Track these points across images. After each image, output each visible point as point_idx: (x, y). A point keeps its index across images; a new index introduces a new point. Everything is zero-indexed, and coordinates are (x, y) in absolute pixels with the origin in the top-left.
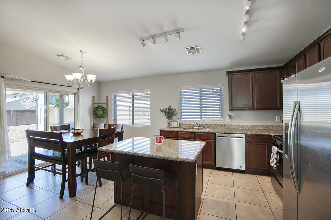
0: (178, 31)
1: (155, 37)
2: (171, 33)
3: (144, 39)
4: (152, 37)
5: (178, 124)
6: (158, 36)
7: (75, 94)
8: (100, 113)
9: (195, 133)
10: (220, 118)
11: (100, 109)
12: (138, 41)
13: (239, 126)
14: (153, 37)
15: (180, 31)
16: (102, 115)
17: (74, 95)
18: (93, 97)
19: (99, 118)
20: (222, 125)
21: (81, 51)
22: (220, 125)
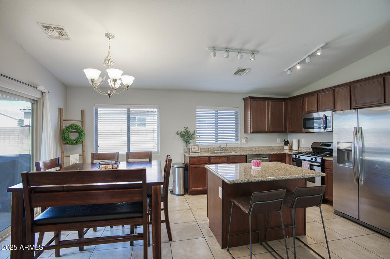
0: (253, 52)
1: (230, 50)
2: (247, 52)
3: (216, 49)
4: (225, 50)
5: (198, 149)
6: (233, 51)
7: (35, 102)
8: (73, 136)
9: (228, 156)
10: (235, 141)
11: (74, 129)
12: (207, 49)
13: (253, 147)
14: (227, 50)
15: (255, 53)
16: (77, 139)
17: (33, 104)
18: (60, 110)
19: (73, 144)
20: (239, 148)
21: (107, 35)
22: (238, 148)
